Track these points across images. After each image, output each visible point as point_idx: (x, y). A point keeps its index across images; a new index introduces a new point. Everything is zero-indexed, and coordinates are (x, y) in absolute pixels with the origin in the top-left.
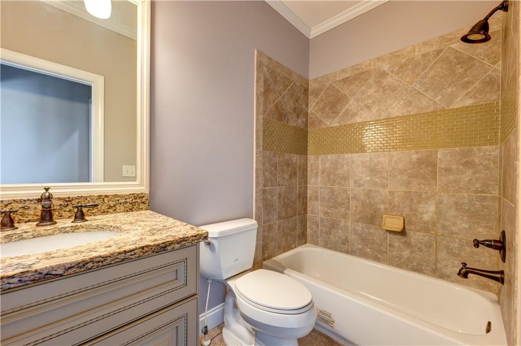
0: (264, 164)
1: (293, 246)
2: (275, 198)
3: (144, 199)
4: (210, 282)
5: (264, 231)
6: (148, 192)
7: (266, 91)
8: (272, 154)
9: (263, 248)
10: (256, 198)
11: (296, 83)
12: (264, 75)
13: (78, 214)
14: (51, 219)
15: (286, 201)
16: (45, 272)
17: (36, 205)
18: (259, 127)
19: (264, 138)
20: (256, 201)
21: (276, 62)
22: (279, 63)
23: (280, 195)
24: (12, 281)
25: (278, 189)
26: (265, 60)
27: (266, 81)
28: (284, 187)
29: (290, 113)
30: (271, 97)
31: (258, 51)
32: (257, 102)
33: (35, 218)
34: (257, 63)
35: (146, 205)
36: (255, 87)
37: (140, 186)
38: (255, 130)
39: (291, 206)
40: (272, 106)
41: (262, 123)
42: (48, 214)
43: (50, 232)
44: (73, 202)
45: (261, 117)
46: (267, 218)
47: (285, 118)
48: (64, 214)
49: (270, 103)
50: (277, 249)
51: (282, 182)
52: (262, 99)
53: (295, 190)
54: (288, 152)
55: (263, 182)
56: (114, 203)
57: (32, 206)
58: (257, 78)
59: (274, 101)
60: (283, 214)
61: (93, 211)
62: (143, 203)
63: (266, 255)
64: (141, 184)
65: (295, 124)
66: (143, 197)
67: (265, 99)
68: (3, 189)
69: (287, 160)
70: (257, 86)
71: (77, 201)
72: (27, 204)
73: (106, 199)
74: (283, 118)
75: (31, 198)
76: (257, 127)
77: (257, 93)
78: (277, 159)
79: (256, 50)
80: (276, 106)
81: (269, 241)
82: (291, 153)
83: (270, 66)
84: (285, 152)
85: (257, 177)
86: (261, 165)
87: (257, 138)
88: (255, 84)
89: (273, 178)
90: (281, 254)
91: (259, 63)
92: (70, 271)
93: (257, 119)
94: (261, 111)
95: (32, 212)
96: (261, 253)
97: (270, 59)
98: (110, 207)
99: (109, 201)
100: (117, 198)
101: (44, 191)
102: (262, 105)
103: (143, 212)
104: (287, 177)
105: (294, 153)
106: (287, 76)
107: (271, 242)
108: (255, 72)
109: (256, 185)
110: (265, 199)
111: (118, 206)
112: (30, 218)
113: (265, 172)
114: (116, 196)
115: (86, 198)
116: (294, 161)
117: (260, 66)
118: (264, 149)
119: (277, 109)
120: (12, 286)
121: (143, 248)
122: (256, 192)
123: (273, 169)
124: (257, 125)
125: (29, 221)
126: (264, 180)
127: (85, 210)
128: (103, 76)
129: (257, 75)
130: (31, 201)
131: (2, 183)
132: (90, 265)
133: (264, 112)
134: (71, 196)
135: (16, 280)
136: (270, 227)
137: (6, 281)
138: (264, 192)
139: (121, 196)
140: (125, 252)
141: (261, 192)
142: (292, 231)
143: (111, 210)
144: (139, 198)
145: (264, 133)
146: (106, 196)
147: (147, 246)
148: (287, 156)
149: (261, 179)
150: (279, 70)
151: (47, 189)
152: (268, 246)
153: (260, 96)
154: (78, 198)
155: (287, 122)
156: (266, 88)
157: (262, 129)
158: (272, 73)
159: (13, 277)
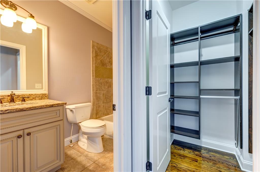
0: (96, 83)
1: (110, 114)
2: (102, 95)
3: (46, 96)
4: (73, 124)
5: (96, 108)
6: (48, 93)
7: (96, 55)
8: (100, 79)
9: (96, 114)
10: (93, 95)
11: (110, 52)
12: (95, 50)
13: (23, 100)
14: (14, 101)
15: (106, 97)
16: (21, 109)
17: (7, 97)
18: (93, 69)
19: (96, 73)
20: (93, 96)
21: (101, 44)
22: (102, 45)
23: (103, 94)
24: (14, 110)
25: (102, 92)
26: (96, 44)
27: (96, 52)
28: (105, 91)
29: (107, 63)
30: (98, 57)
31: (92, 41)
32: (92, 60)
33: (7, 101)
34: (92, 46)
35: (47, 98)
36: (91, 54)
37: (45, 91)
38: (92, 70)
39: (109, 98)
40: (99, 61)
41: (95, 68)
42: (13, 100)
43: (15, 105)
44: (20, 96)
45: (94, 65)
46: (98, 103)
47: (105, 65)
48: (17, 100)
49: (98, 60)
50: (102, 115)
51: (104, 89)
52: (94, 59)
53: (110, 92)
54: (107, 78)
55: (96, 90)
56: (35, 97)
57: (6, 97)
58: (92, 51)
59: (100, 59)
60: (105, 101)
61: (27, 99)
62: (46, 97)
63: (98, 117)
64: (45, 90)
65: (110, 67)
66: (46, 95)
67: (96, 58)
68: (1, 92)
69: (107, 81)
70: (92, 54)
71: (22, 96)
72: (4, 97)
73: (32, 96)
74: (104, 65)
75: (6, 95)
76: (92, 69)
77: (92, 56)
78: (102, 81)
79: (91, 41)
80: (101, 61)
81: (99, 111)
82: (108, 78)
83: (98, 46)
84: (105, 78)
85: (93, 87)
86: (95, 83)
87: (93, 73)
88: (91, 53)
89: (100, 88)
90: (104, 116)
91: (93, 45)
92: (27, 109)
93: (92, 66)
94: (94, 63)
95: (6, 99)
96: (95, 116)
97: (98, 43)
98: (33, 98)
99: (33, 96)
100: (36, 95)
101: (11, 93)
102: (95, 61)
103: (46, 100)
104: (106, 87)
105: (109, 78)
106: (106, 49)
107: (100, 111)
108: (91, 49)
109: (93, 91)
110: (96, 96)
111: (36, 98)
112: (6, 101)
113: (97, 86)
114: (36, 94)
115: (25, 95)
116: (110, 81)
117: (93, 47)
118: (96, 77)
119: (101, 62)
120: (14, 111)
121: (46, 105)
122: (93, 93)
123: (100, 84)
124: (92, 68)
125: (5, 102)
126: (96, 89)
127: (25, 98)
128: (25, 45)
129: (92, 50)
130: (6, 96)
131: (1, 90)
132: (32, 108)
133: (96, 63)
134: (19, 95)
135: (15, 110)
136: (99, 106)
137: (13, 110)
138: (96, 93)
139: (38, 95)
140: (41, 106)
141: (95, 93)
142: (109, 108)
143: (34, 99)
144: (44, 95)
145: (96, 71)
146: (32, 95)
147: (47, 105)
148: (106, 80)
149: (95, 89)
150: (102, 47)
151: (12, 92)
152: (98, 113)
153: (94, 58)
154: (22, 95)
155: (106, 67)
156: (96, 54)
157: (95, 70)
158: (99, 49)
159: (14, 109)
